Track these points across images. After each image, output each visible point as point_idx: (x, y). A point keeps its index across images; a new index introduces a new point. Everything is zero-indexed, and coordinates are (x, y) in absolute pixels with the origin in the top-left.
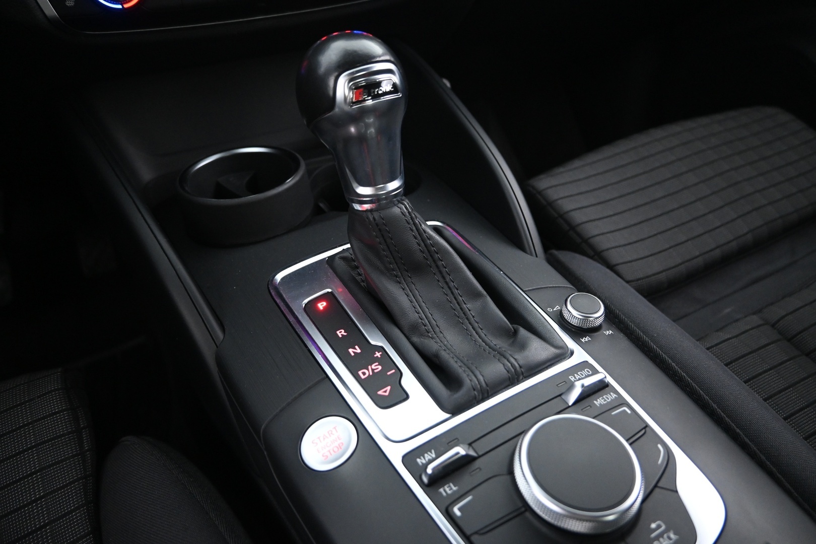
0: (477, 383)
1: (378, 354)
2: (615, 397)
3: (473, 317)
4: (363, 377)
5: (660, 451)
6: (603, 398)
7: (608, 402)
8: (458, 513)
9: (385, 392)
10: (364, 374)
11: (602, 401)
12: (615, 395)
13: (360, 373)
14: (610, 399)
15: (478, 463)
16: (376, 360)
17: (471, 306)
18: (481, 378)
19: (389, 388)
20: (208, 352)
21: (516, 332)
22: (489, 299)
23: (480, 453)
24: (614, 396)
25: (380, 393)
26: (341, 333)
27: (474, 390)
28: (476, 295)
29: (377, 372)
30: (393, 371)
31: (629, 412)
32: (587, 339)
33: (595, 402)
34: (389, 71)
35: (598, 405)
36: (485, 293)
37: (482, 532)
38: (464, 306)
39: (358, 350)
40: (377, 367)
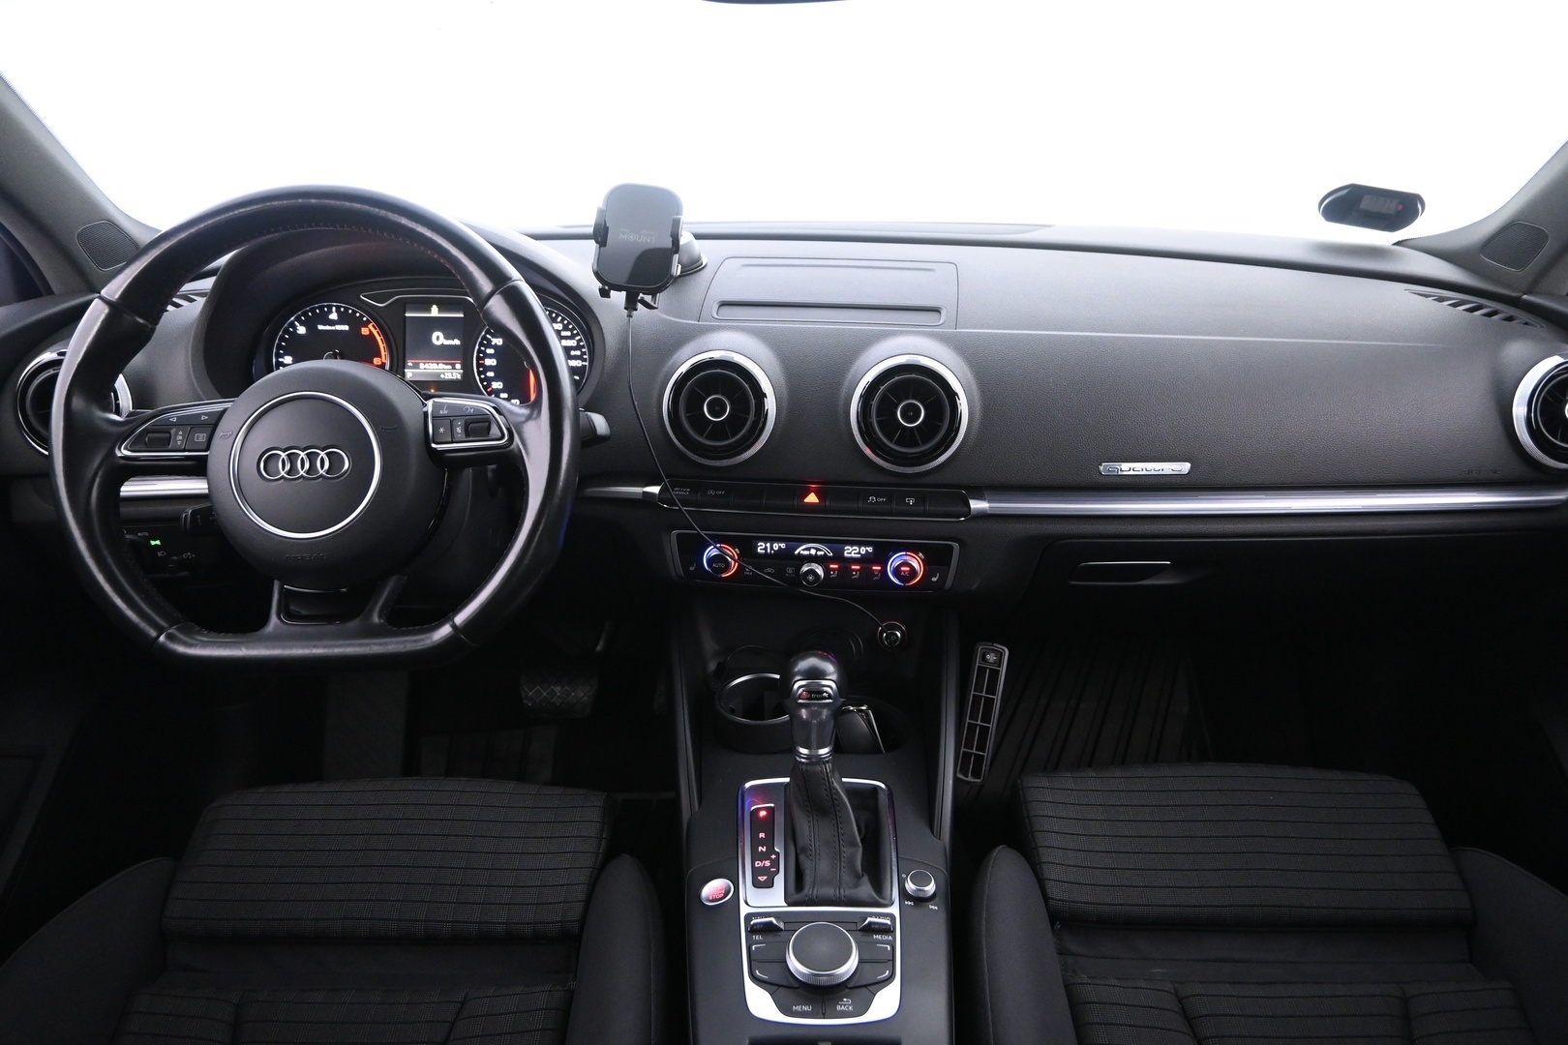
1: (774, 857)
2: (889, 940)
3: (844, 859)
4: (757, 865)
5: (888, 974)
6: (880, 937)
7: (881, 940)
8: (755, 950)
9: (763, 879)
10: (758, 863)
11: (878, 937)
14: (884, 939)
15: (781, 933)
16: (770, 859)
17: (847, 851)
19: (766, 878)
20: (686, 815)
21: (858, 877)
23: (783, 929)
24: (890, 938)
25: (760, 878)
26: (762, 835)
27: (811, 899)
28: (854, 844)
29: (766, 866)
30: (775, 870)
31: (890, 949)
33: (872, 936)
34: (830, 687)
35: (868, 938)
36: (860, 844)
37: (758, 960)
38: (842, 848)
39: (764, 850)
40: (768, 863)
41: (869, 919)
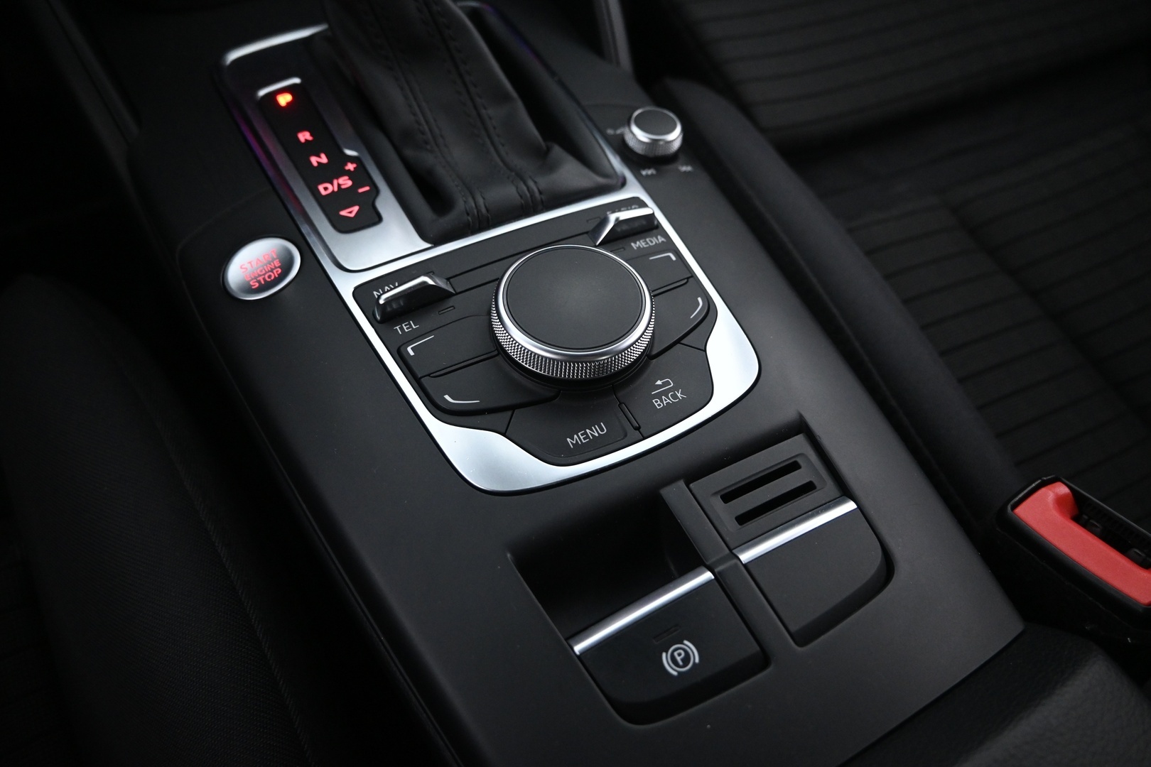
0: (474, 206)
1: (351, 167)
2: (663, 242)
3: (495, 128)
4: (323, 193)
5: (699, 304)
6: (646, 241)
7: (650, 246)
8: (412, 353)
9: (350, 212)
10: (326, 189)
11: (643, 244)
12: (663, 239)
13: (321, 188)
14: (654, 243)
15: (452, 301)
17: (493, 113)
18: (481, 201)
19: (356, 209)
21: (549, 150)
22: (520, 105)
23: (458, 291)
24: (661, 239)
25: (343, 213)
26: (304, 136)
27: (468, 214)
28: (503, 98)
29: (345, 189)
30: (367, 188)
31: (674, 258)
32: (650, 172)
33: (633, 244)
35: (635, 248)
36: (514, 94)
37: (434, 375)
38: (483, 112)
39: (324, 159)
40: (346, 182)
41: (613, 218)
